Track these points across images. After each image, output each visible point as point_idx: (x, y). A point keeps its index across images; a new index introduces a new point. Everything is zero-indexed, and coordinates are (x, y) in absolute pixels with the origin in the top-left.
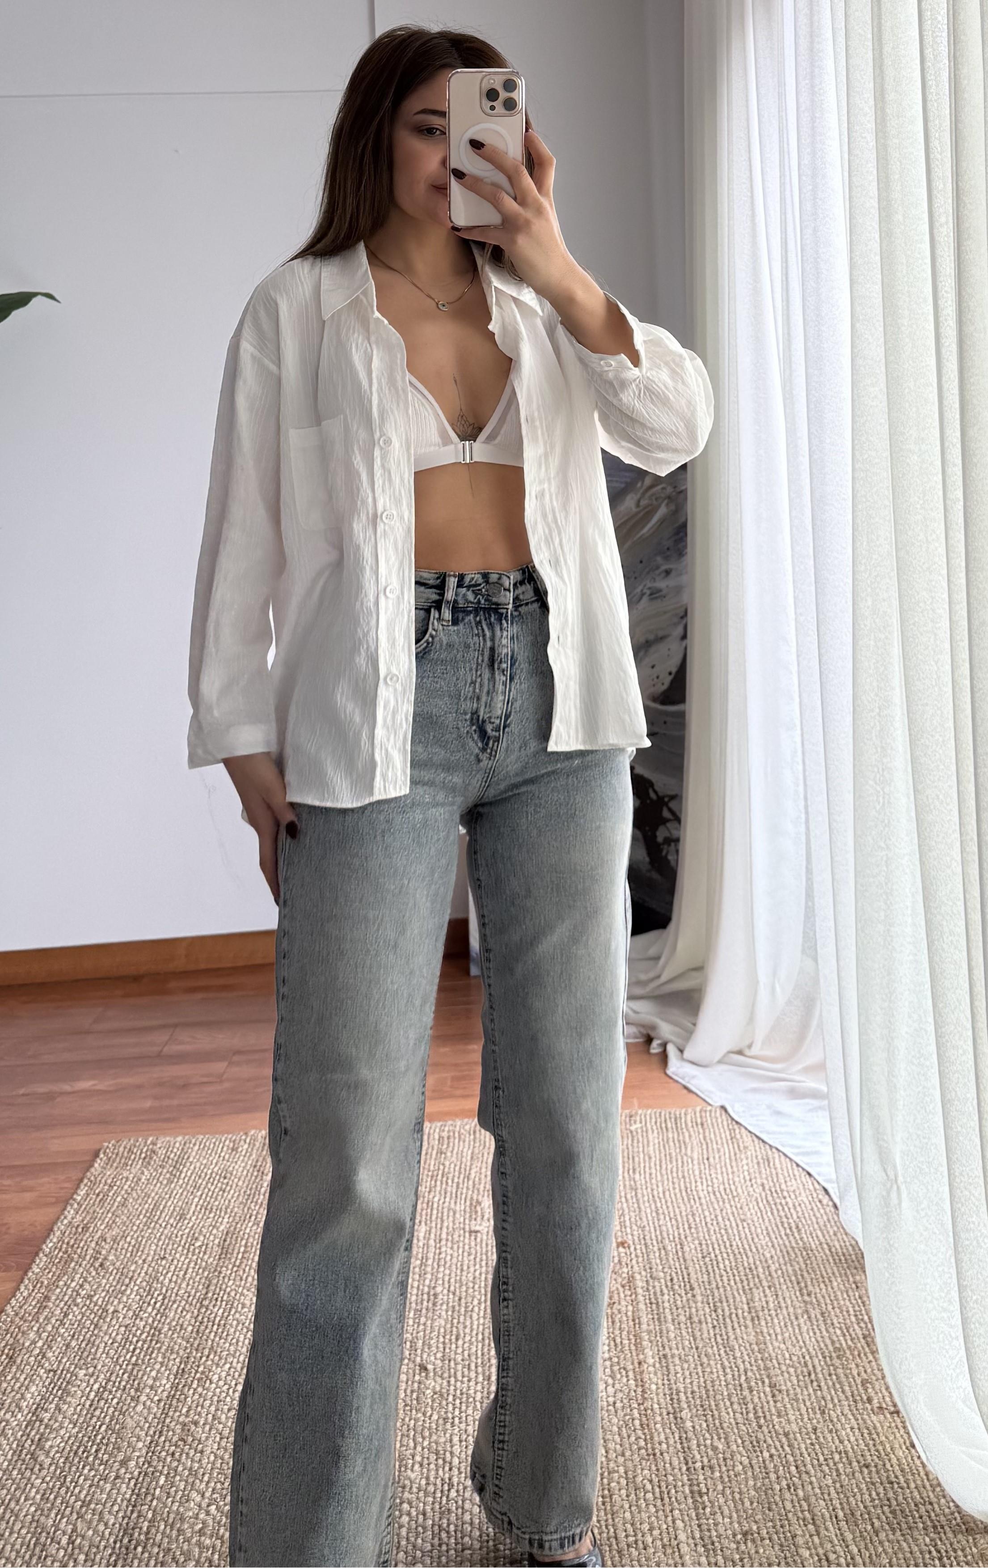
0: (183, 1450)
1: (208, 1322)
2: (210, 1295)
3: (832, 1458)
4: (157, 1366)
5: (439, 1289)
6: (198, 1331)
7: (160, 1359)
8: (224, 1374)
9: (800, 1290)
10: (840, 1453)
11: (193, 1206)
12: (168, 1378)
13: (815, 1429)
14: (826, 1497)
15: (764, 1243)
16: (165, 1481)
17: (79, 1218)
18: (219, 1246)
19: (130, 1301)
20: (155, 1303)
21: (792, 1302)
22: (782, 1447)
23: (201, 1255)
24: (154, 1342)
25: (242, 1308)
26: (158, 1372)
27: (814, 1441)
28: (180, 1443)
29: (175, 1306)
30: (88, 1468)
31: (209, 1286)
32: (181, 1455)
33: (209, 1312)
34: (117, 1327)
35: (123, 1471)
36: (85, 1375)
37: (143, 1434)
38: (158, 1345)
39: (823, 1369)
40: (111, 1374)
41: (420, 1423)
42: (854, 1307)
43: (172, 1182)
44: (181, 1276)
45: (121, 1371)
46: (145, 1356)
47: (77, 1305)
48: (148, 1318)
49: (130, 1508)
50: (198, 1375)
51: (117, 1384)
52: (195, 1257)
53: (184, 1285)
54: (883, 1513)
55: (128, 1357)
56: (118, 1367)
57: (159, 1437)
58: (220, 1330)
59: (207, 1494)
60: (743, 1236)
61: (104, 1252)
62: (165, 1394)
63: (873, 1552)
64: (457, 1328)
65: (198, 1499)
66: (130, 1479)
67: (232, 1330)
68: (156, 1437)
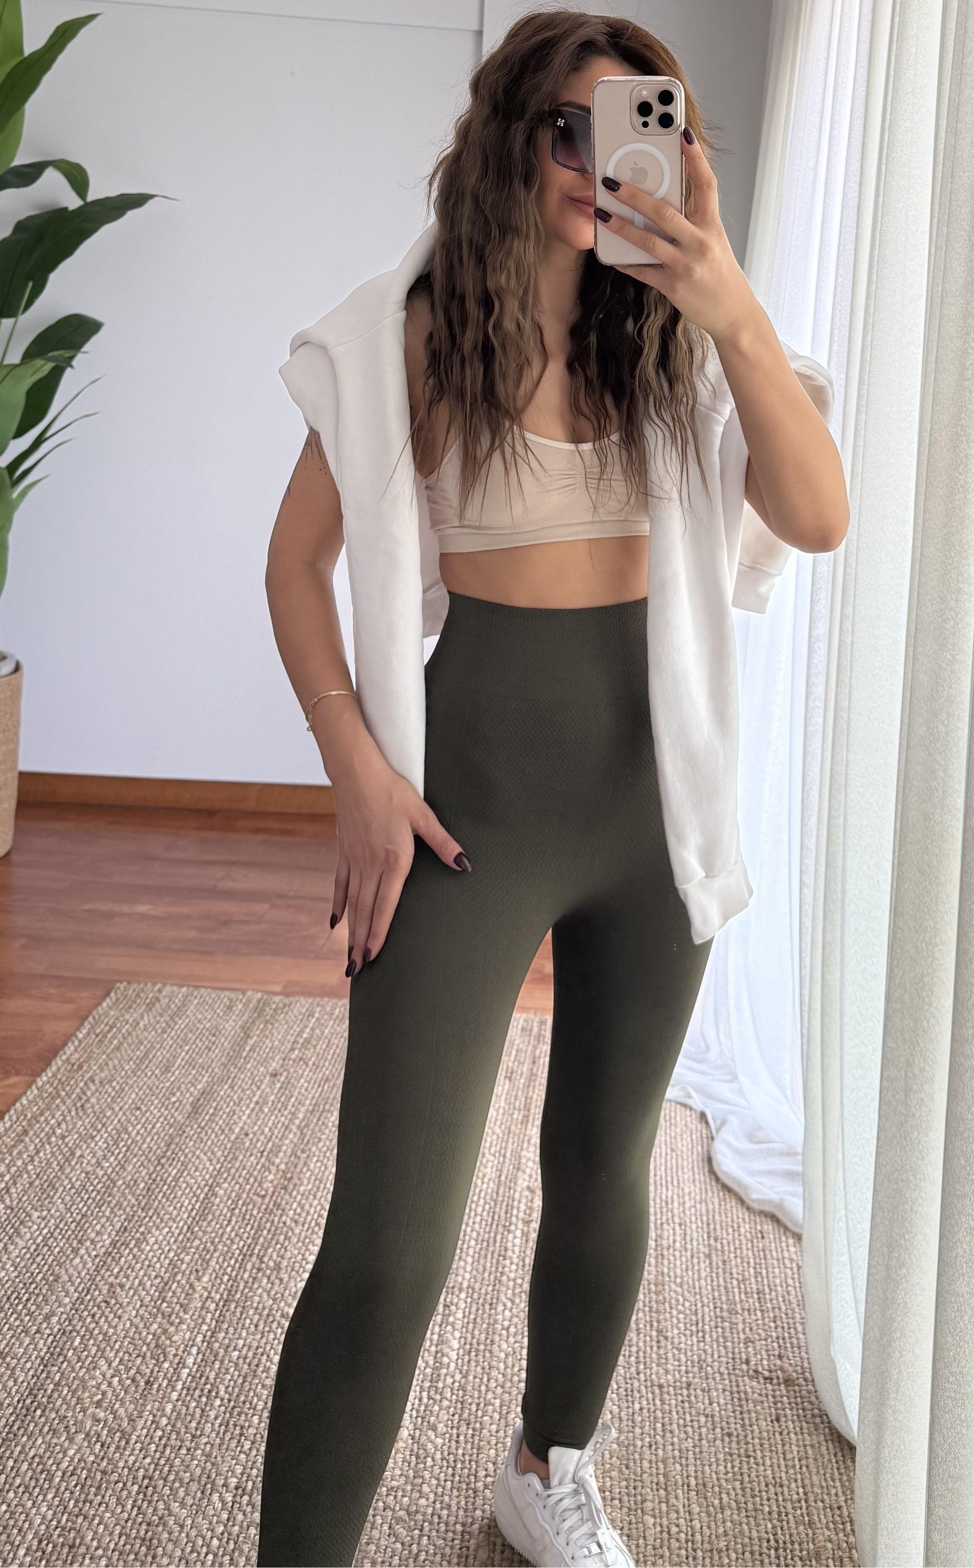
0: (103, 1312)
1: (161, 1180)
2: (169, 1153)
3: (698, 1421)
4: (103, 1220)
6: (149, 1189)
7: (107, 1214)
8: (161, 1238)
9: (708, 1233)
10: (707, 1416)
11: (179, 1060)
12: (109, 1235)
13: (689, 1385)
14: (684, 1461)
15: (686, 1177)
16: (80, 1344)
17: (77, 1056)
18: (191, 1104)
19: (97, 1148)
20: (119, 1154)
21: (698, 1244)
22: (654, 1400)
23: (173, 1111)
24: (107, 1195)
25: (196, 1171)
26: (103, 1226)
27: (686, 1398)
28: (103, 1304)
29: (135, 1160)
30: (14, 1316)
31: (170, 1144)
32: (101, 1317)
33: (163, 1171)
34: (78, 1172)
35: (45, 1325)
36: (39, 1217)
37: (72, 1289)
38: (110, 1199)
39: (711, 1320)
40: (61, 1220)
42: (755, 1259)
43: (166, 1032)
44: (148, 1130)
45: (71, 1220)
46: (95, 1208)
47: (50, 1144)
48: (108, 1167)
49: (41, 1367)
50: (138, 1235)
51: (64, 1232)
52: (167, 1112)
53: (148, 1140)
54: (734, 1489)
55: (81, 1206)
56: (69, 1215)
57: (86, 1296)
58: (169, 1192)
59: (114, 1364)
60: (669, 1166)
61: (89, 1093)
62: (103, 1250)
63: (714, 1532)
65: (105, 1368)
66: (49, 1335)
67: (180, 1193)
68: (84, 1294)
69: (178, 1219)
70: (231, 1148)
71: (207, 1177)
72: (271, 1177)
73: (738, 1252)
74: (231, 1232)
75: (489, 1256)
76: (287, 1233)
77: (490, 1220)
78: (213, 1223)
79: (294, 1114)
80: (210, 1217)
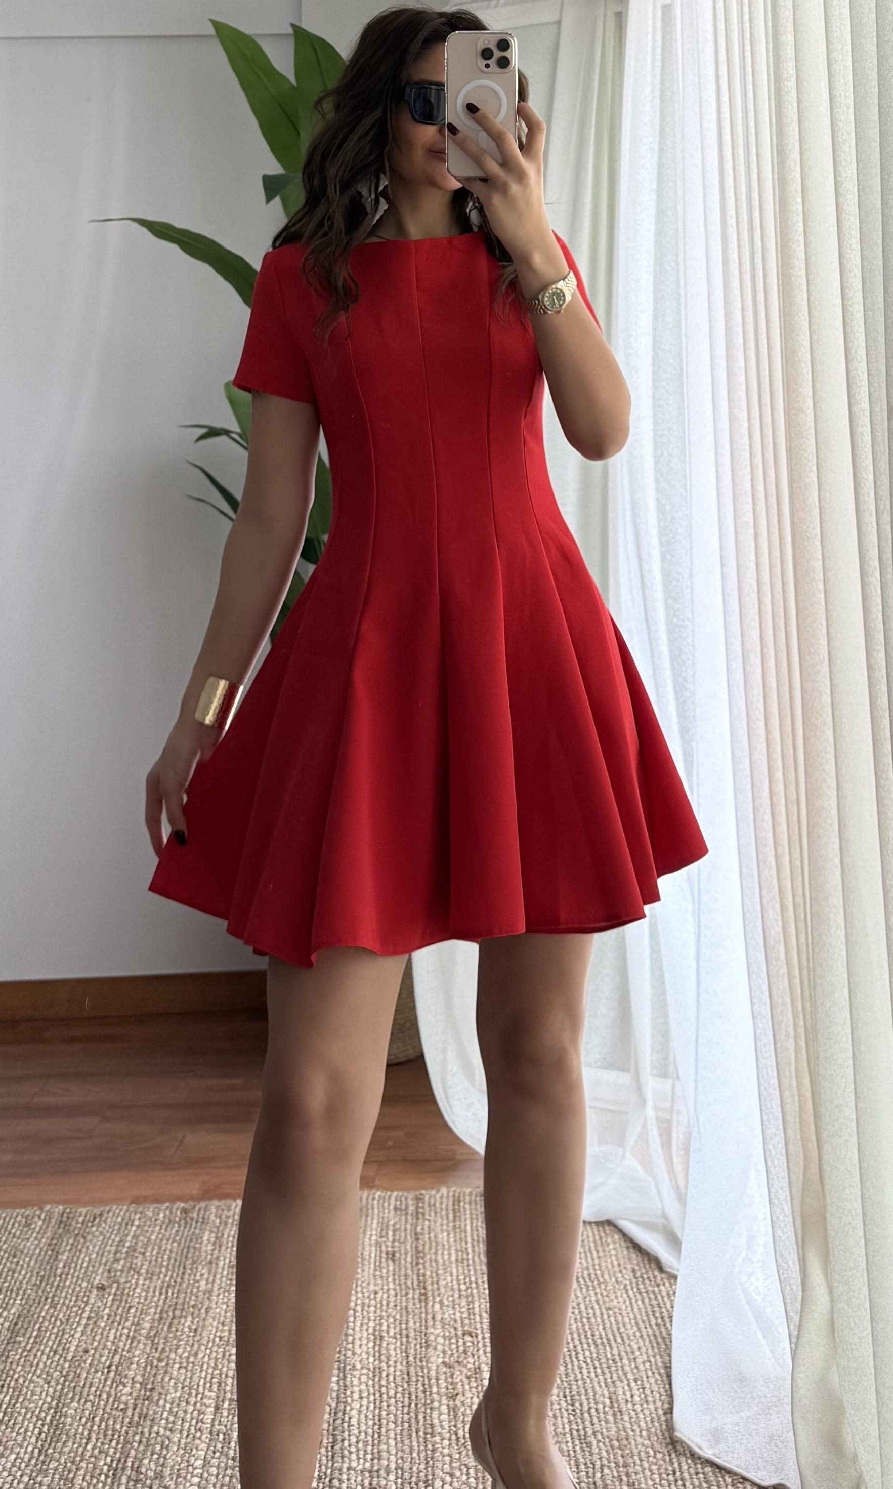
69: (25, 1444)
70: (70, 1366)
71: (49, 1399)
72: (127, 1390)
74: (93, 1449)
75: (414, 1435)
78: (70, 1444)
79: (138, 1324)
80: (64, 1437)
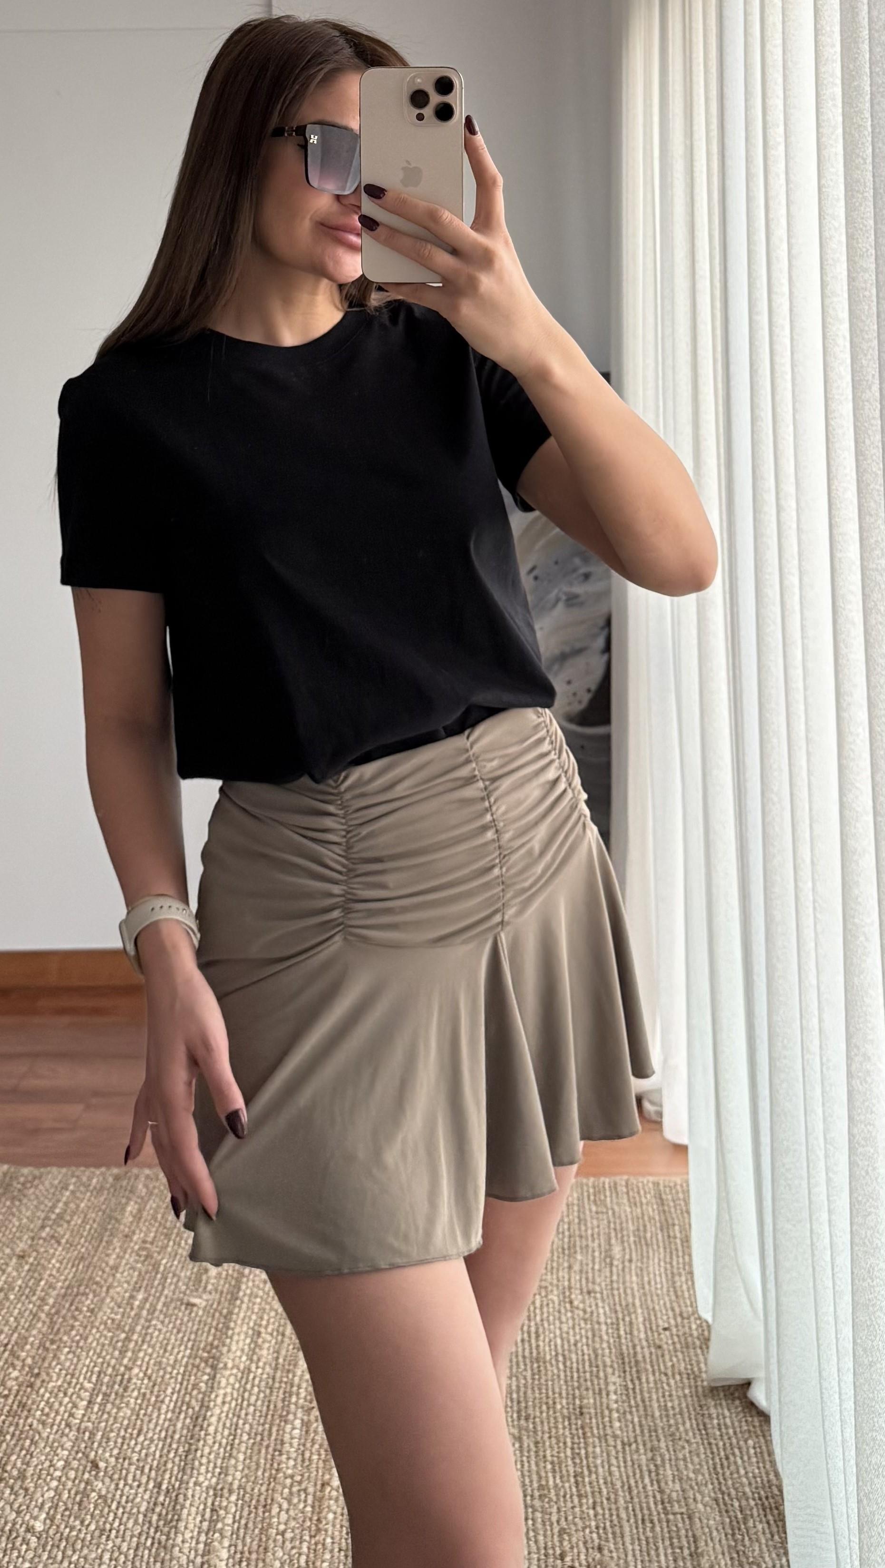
5: (136, 1370)
41: (74, 1533)
42: (572, 1438)
64: (142, 1421)
73: (554, 1431)
76: (34, 1436)
77: (265, 1408)
79: (43, 1300)
